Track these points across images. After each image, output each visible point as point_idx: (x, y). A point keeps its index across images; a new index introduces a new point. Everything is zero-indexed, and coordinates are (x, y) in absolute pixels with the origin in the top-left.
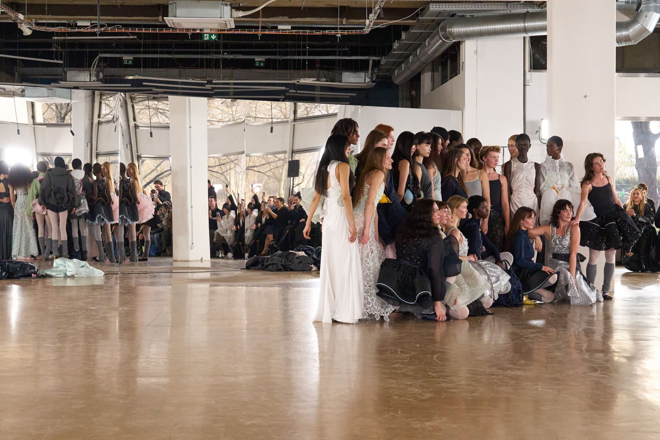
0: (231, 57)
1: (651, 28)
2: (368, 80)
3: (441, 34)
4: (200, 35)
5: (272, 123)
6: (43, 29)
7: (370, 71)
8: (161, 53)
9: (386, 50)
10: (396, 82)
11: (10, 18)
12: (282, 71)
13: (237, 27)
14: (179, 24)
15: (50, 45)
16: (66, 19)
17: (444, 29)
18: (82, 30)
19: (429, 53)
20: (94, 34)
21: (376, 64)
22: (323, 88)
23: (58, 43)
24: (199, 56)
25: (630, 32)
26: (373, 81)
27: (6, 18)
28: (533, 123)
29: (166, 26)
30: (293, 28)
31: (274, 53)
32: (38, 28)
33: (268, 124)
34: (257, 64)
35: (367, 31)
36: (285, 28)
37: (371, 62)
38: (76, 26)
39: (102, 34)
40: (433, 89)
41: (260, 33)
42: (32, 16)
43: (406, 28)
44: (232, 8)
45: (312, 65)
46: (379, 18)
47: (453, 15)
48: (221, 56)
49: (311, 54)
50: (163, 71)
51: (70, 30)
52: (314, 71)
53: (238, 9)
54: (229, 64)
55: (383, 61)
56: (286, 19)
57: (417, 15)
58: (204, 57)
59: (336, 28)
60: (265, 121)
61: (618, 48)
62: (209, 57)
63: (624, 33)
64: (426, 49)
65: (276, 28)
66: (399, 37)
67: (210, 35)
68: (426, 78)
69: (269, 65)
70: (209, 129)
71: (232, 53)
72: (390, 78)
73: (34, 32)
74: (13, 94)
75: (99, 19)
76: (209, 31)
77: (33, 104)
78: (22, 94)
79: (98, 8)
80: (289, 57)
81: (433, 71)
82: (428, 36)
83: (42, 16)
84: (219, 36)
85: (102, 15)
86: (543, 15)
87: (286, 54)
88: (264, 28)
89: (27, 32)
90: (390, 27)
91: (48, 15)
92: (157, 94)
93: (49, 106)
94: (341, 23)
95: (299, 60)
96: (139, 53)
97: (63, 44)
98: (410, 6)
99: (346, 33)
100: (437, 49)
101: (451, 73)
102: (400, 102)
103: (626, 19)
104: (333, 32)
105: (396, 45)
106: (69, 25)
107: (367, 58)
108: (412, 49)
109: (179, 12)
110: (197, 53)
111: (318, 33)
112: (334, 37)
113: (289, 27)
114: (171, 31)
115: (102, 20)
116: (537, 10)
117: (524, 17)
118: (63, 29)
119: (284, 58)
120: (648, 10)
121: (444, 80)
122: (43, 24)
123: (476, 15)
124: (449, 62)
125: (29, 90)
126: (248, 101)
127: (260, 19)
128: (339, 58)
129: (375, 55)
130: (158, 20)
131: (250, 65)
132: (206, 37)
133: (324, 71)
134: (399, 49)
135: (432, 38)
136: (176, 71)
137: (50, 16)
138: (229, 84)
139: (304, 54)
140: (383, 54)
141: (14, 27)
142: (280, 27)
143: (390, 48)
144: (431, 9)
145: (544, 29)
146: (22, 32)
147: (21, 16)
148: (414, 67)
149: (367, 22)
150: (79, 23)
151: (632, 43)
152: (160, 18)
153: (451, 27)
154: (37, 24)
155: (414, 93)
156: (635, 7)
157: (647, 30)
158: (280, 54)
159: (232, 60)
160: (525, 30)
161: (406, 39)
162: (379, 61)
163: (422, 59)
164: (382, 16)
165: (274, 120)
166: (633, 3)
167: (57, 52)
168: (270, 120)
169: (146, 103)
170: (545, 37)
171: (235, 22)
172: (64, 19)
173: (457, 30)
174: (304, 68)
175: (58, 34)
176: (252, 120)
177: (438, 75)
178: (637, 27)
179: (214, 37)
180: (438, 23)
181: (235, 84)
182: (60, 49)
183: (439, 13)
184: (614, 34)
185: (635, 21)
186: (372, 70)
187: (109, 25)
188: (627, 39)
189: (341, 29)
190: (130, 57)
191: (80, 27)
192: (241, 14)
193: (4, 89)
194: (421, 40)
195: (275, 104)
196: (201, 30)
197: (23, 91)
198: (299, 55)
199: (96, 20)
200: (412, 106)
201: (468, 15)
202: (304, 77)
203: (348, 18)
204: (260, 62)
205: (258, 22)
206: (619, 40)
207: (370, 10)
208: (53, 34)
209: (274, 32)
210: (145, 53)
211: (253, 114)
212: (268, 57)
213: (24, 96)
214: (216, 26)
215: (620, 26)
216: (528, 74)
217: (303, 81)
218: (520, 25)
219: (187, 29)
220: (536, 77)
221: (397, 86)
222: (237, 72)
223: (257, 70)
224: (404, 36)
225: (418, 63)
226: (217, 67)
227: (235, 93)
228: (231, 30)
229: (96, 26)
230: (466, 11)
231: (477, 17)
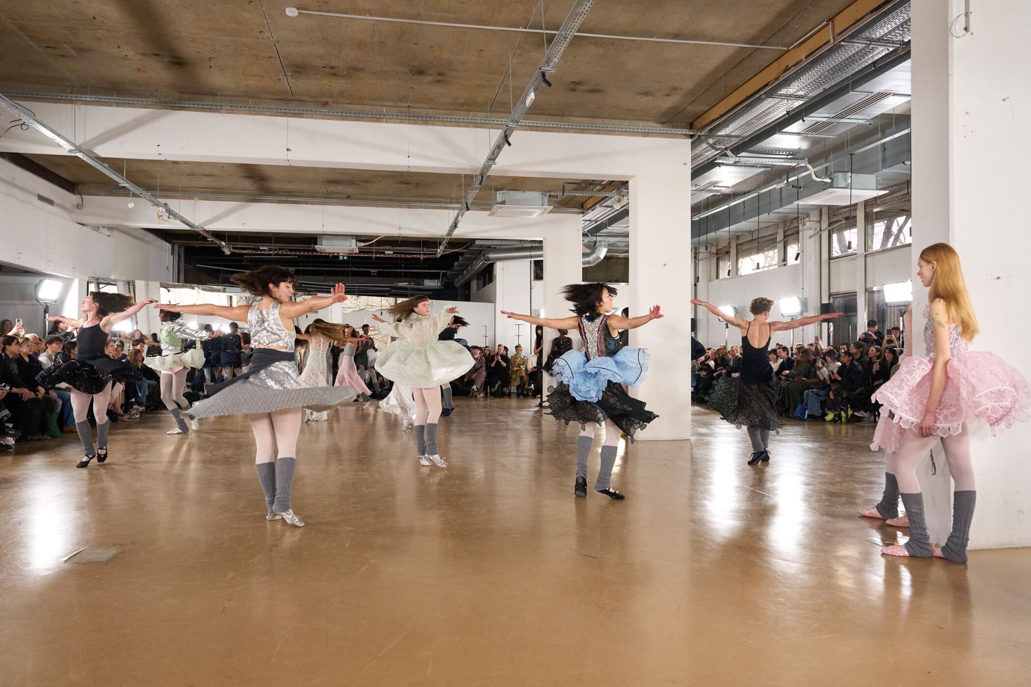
0: (357, 269)
1: (602, 257)
2: (439, 284)
3: (482, 258)
4: (338, 257)
5: (382, 310)
6: (238, 251)
7: (441, 279)
8: (313, 266)
9: (450, 267)
10: (456, 286)
11: (216, 244)
12: (388, 279)
13: (360, 252)
14: (324, 250)
15: (242, 261)
16: (253, 245)
17: (484, 255)
18: (263, 252)
19: (476, 269)
20: (271, 255)
21: (444, 275)
22: (413, 289)
23: (247, 259)
24: (337, 269)
25: (591, 258)
26: (442, 285)
27: (213, 244)
28: (535, 311)
29: (316, 251)
30: (394, 253)
31: (383, 268)
32: (234, 251)
33: (379, 310)
34: (372, 274)
35: (439, 255)
36: (389, 253)
37: (441, 274)
38: (259, 250)
39: (275, 255)
40: (478, 290)
41: (374, 256)
42: (230, 243)
43: (462, 254)
44: (357, 241)
45: (406, 275)
46: (445, 248)
47: (489, 247)
48: (350, 269)
49: (405, 268)
50: (314, 278)
51: (255, 252)
52: (407, 279)
53: (361, 241)
54: (355, 274)
55: (449, 273)
56: (390, 247)
57: (468, 247)
58: (340, 269)
59: (420, 254)
60: (378, 308)
61: (583, 268)
62: (342, 269)
63: (587, 259)
64: (474, 266)
65: (384, 253)
66: (458, 259)
67: (344, 256)
68: (474, 284)
69: (380, 275)
70: (343, 314)
71: (357, 267)
72: (453, 283)
73: (232, 253)
74: (218, 291)
75: (273, 246)
76: (343, 254)
77: (231, 297)
78: (224, 291)
79: (273, 239)
80: (392, 270)
81: (478, 279)
82: (474, 259)
83: (236, 243)
84: (349, 257)
85: (275, 243)
86: (540, 248)
87: (390, 268)
88: (376, 253)
89: (228, 252)
90: (453, 253)
91: (241, 242)
92: (310, 292)
93: (241, 298)
94: (423, 251)
95: (398, 272)
96: (299, 266)
97: (250, 260)
98: (466, 241)
99: (426, 257)
100: (480, 267)
101: (488, 280)
102: (459, 298)
103: (588, 251)
104: (418, 256)
105: (456, 264)
106: (254, 249)
107: (438, 271)
108: (465, 267)
109: (324, 242)
110: (335, 267)
111: (409, 257)
112: (419, 259)
113: (392, 253)
114: (319, 254)
115: (275, 246)
116: (537, 245)
117: (531, 249)
118: (250, 252)
119: (389, 270)
120: (600, 246)
121: (484, 285)
122: (237, 248)
123: (503, 247)
124: (487, 275)
125: (228, 289)
126: (366, 297)
127: (374, 248)
128: (422, 271)
129: (443, 270)
130: (311, 247)
131: (368, 274)
132: (341, 258)
133: (415, 279)
134: (458, 266)
135: (477, 261)
136: (322, 278)
137: (243, 243)
138: (355, 286)
139: (401, 269)
140: (448, 269)
141: (219, 249)
142: (386, 252)
143: (453, 266)
144: (476, 243)
145: (541, 256)
146: (223, 253)
147: (223, 243)
148: (467, 277)
149: (439, 250)
150: (261, 248)
151: (592, 265)
152: (312, 246)
153: (488, 254)
154: (234, 248)
155: (467, 292)
156: (593, 244)
157: (599, 258)
158: (387, 268)
159: (356, 271)
160: (531, 257)
161: (462, 261)
162: (446, 273)
163: (472, 272)
164: (447, 247)
165: (384, 308)
166: (592, 242)
167: (246, 265)
168: (380, 308)
169: (304, 296)
170: (542, 261)
171: (359, 249)
172: (251, 245)
173: (491, 256)
174: (401, 277)
175: (247, 254)
176: (369, 307)
177: (481, 282)
178: (594, 256)
179: (345, 258)
180: (481, 251)
181: (359, 286)
182: (248, 263)
183: (481, 246)
184: (581, 260)
185: (593, 252)
186: (442, 278)
187: (280, 250)
188: (589, 263)
189: (423, 254)
190: (294, 269)
191: (262, 250)
192: (362, 244)
193: (212, 288)
194: (470, 261)
195: (383, 298)
196: (338, 253)
197: (225, 289)
198: (398, 269)
199: (271, 246)
200: (466, 301)
201: (498, 247)
202: (401, 282)
203: (427, 248)
204: (374, 273)
205: (373, 249)
206: (584, 263)
207: (440, 244)
208: (244, 254)
209: (382, 256)
210: (302, 266)
211: (370, 304)
212: (378, 270)
213: (225, 292)
214: (347, 252)
215: (585, 255)
216: (533, 282)
217: (400, 284)
218: (528, 254)
219: (329, 253)
220: (537, 284)
221: (457, 288)
222: (360, 279)
223: (374, 278)
224: (460, 258)
225: (469, 275)
226: (348, 275)
227: (359, 292)
228: (356, 254)
229: (272, 250)
230: (498, 245)
231: (504, 249)
